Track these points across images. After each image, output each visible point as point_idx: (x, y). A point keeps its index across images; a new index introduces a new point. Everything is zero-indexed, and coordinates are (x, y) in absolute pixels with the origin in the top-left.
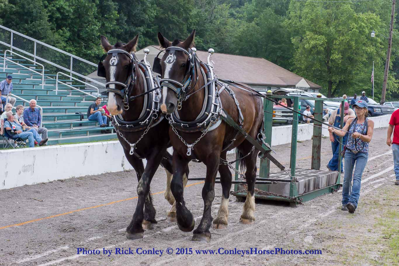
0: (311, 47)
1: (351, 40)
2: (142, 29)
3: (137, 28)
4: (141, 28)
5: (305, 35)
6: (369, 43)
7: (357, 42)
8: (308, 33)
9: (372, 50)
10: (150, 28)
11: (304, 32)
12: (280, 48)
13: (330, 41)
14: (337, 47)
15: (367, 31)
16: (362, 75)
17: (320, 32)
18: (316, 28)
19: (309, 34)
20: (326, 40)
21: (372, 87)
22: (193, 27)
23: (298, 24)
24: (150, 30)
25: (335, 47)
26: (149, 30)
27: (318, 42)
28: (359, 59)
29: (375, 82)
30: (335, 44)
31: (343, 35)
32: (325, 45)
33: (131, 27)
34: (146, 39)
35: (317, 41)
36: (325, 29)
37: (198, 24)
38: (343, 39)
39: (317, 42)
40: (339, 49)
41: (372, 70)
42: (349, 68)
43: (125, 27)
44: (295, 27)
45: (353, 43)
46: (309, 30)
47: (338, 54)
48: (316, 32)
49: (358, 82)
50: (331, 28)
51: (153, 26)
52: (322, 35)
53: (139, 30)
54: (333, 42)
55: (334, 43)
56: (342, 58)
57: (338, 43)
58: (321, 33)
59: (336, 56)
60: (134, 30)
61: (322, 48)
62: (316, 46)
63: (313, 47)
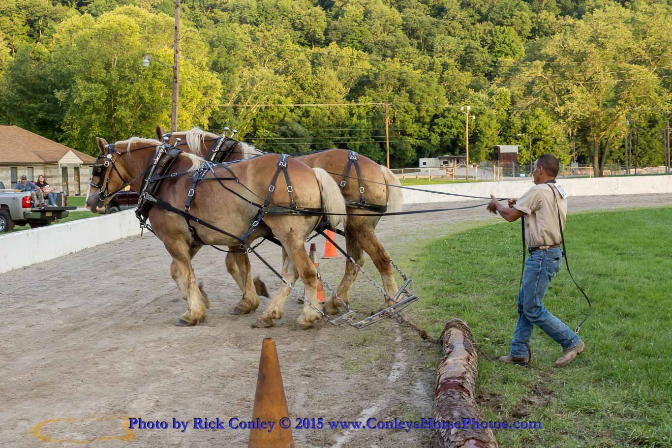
0: (83, 101)
11: (74, 81)
12: (41, 109)
13: (112, 94)
14: (124, 100)
17: (96, 80)
18: (90, 74)
19: (81, 83)
20: (106, 91)
25: (120, 100)
27: (95, 93)
30: (121, 96)
32: (104, 98)
39: (92, 93)
40: (127, 102)
45: (146, 93)
47: (125, 111)
48: (89, 80)
52: (100, 83)
55: (118, 94)
56: (132, 116)
57: (124, 93)
59: (122, 113)
61: (100, 103)
62: (92, 100)
63: (87, 102)
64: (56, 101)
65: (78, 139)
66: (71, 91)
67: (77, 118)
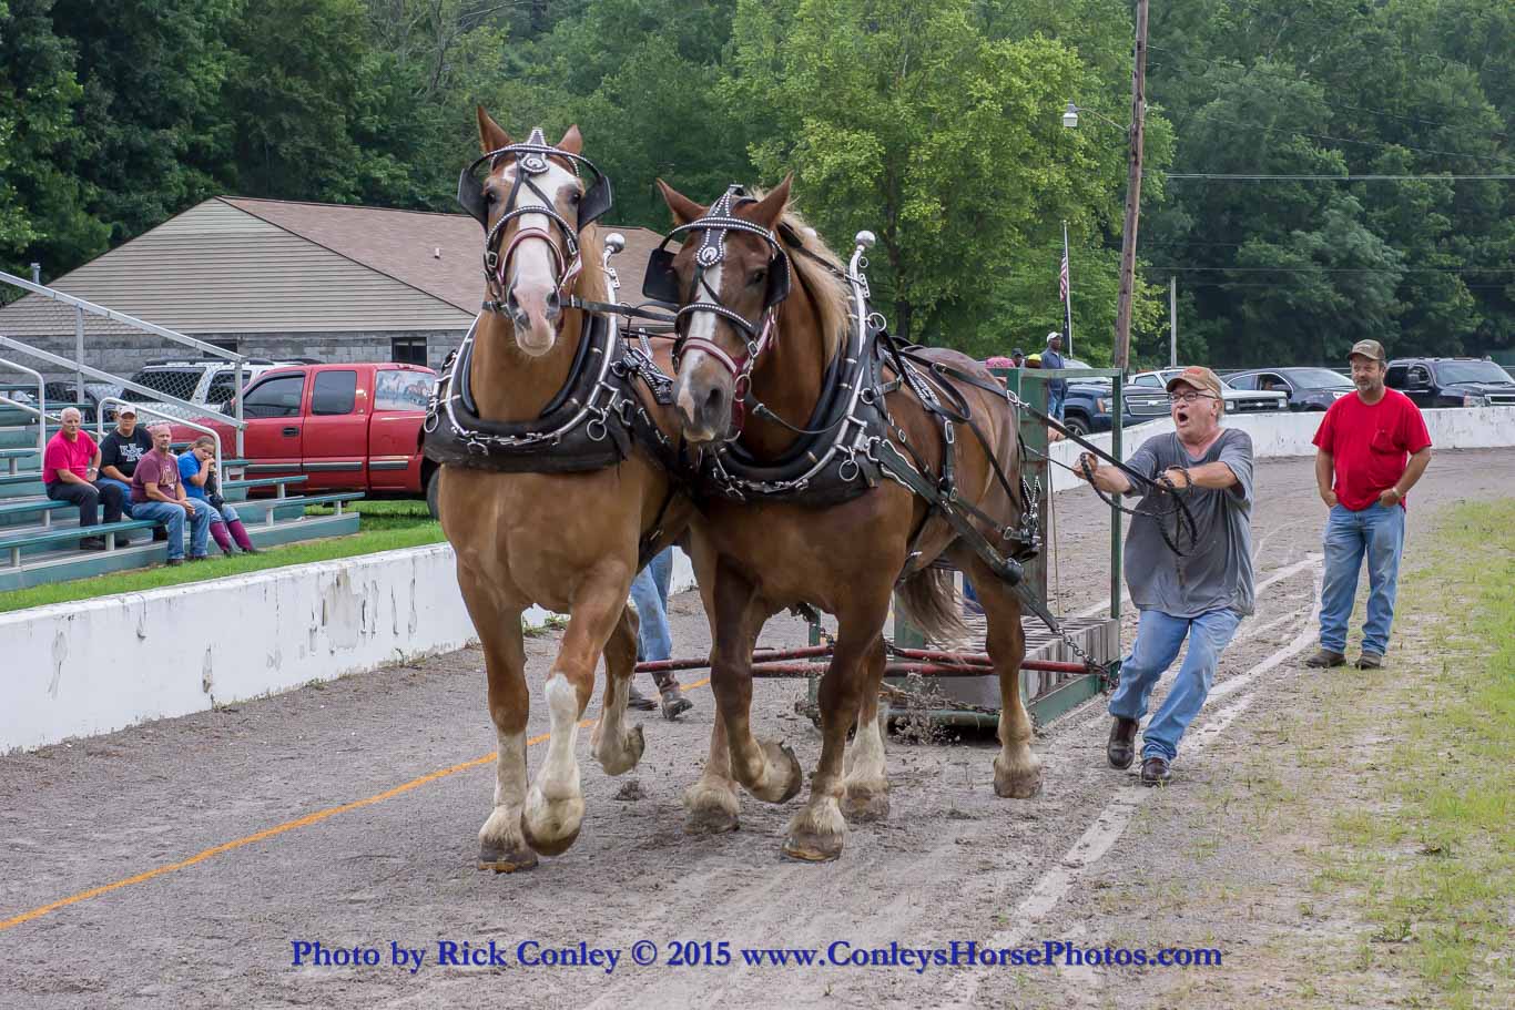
0: (824, 176)
1: (977, 143)
2: (174, 136)
3: (153, 135)
4: (168, 132)
5: (801, 133)
6: (1043, 151)
7: (997, 150)
8: (810, 123)
9: (1056, 176)
10: (206, 133)
11: (798, 123)
12: (705, 187)
13: (896, 151)
14: (924, 172)
15: (1033, 107)
16: (1024, 276)
17: (854, 120)
18: (839, 105)
19: (815, 129)
20: (882, 150)
21: (1066, 319)
22: (371, 123)
23: (773, 92)
24: (207, 139)
25: (915, 173)
26: (202, 138)
27: (853, 157)
28: (1007, 214)
29: (1073, 298)
31: (943, 125)
32: (876, 168)
33: (129, 128)
34: (189, 173)
35: (849, 152)
36: (874, 106)
37: (387, 109)
38: (943, 139)
39: (846, 156)
41: (1060, 252)
42: (971, 250)
43: (110, 131)
44: (759, 103)
45: (984, 156)
46: (817, 114)
47: (928, 201)
48: (840, 120)
49: (1011, 300)
50: (898, 101)
51: (214, 124)
52: (866, 129)
53: (165, 142)
54: (908, 156)
55: (912, 158)
56: (944, 215)
57: (926, 158)
58: (858, 124)
59: (922, 207)
60: (144, 144)
61: (867, 180)
62: (846, 173)
63: (833, 178)
66: (791, 145)
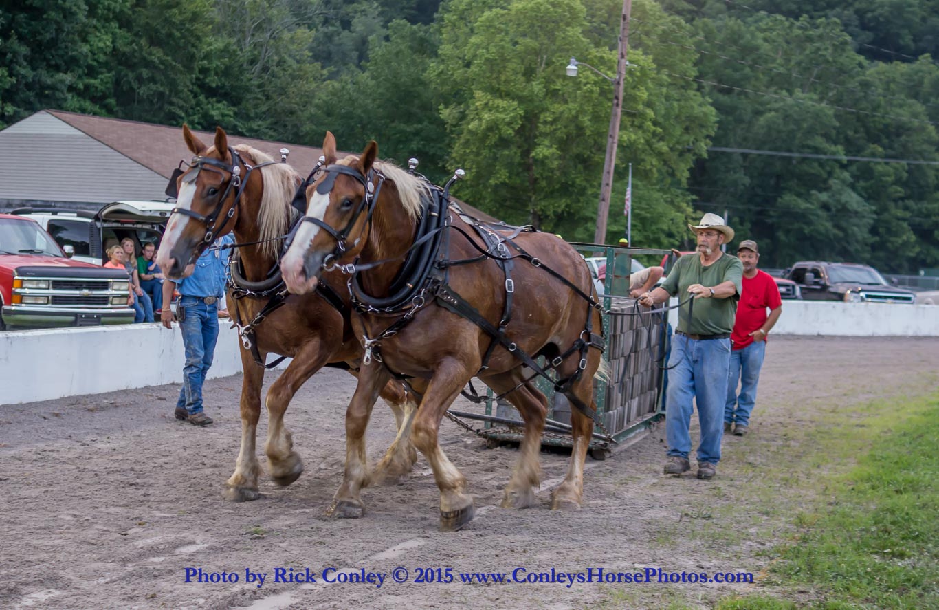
0: (484, 126)
1: (581, 111)
2: (68, 78)
3: (56, 76)
4: (65, 75)
5: (473, 100)
7: (595, 117)
8: (479, 94)
10: (96, 79)
11: (472, 94)
12: (417, 133)
14: (548, 129)
17: (507, 93)
18: (499, 84)
19: (481, 98)
20: (522, 112)
21: (627, 228)
24: (95, 82)
25: (543, 129)
26: (92, 81)
27: (503, 116)
30: (545, 123)
31: (566, 102)
32: (517, 124)
35: (501, 113)
36: (520, 85)
38: (561, 109)
39: (498, 115)
40: (553, 133)
46: (485, 90)
47: (551, 147)
48: (497, 92)
50: (535, 83)
52: (513, 99)
54: (539, 118)
55: (541, 121)
57: (549, 119)
58: (509, 96)
59: (545, 150)
63: (489, 129)
64: (442, 123)
65: (472, 186)
66: (467, 108)
67: (472, 152)
